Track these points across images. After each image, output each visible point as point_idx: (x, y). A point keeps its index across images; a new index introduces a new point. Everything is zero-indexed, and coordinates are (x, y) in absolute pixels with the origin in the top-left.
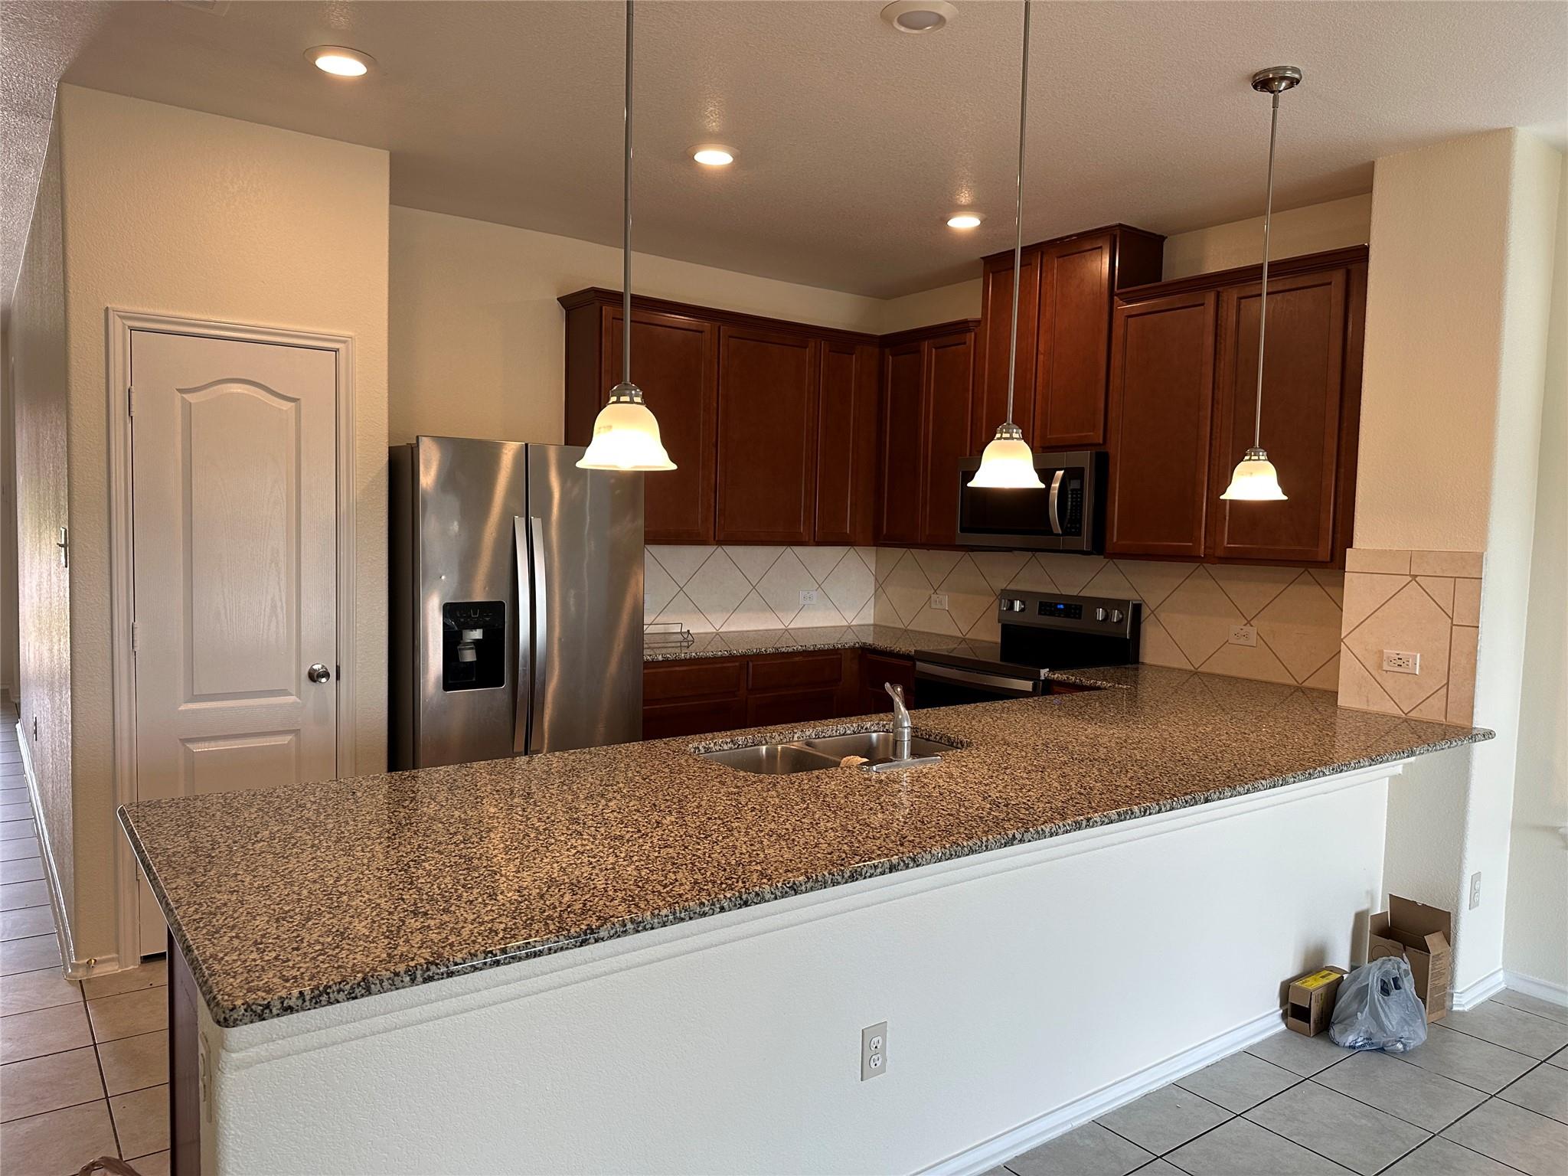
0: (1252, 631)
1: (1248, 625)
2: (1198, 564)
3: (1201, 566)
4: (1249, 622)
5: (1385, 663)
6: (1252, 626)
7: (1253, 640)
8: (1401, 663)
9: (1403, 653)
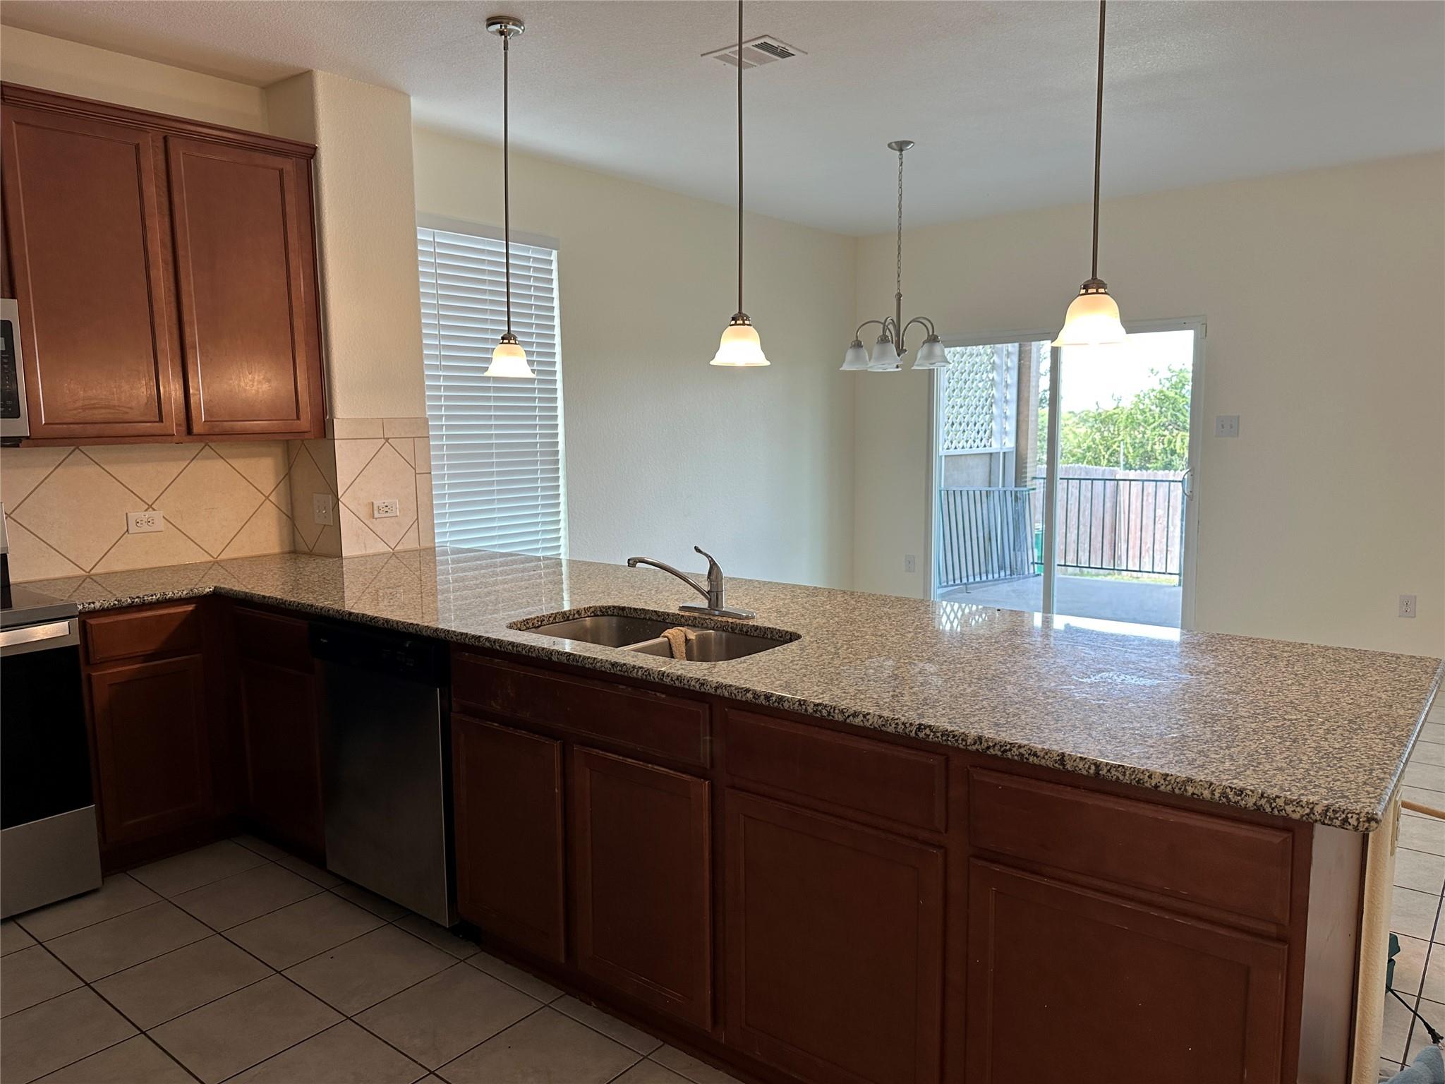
0: (157, 515)
1: (151, 509)
2: (73, 448)
3: (77, 450)
4: (150, 506)
5: (376, 512)
6: (154, 510)
7: (160, 524)
8: (386, 509)
9: (388, 502)
